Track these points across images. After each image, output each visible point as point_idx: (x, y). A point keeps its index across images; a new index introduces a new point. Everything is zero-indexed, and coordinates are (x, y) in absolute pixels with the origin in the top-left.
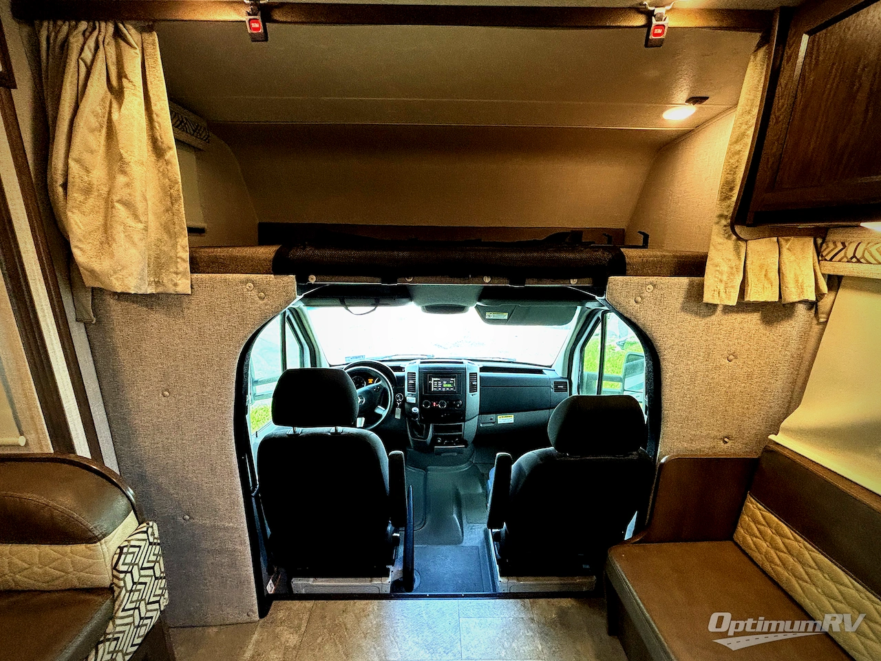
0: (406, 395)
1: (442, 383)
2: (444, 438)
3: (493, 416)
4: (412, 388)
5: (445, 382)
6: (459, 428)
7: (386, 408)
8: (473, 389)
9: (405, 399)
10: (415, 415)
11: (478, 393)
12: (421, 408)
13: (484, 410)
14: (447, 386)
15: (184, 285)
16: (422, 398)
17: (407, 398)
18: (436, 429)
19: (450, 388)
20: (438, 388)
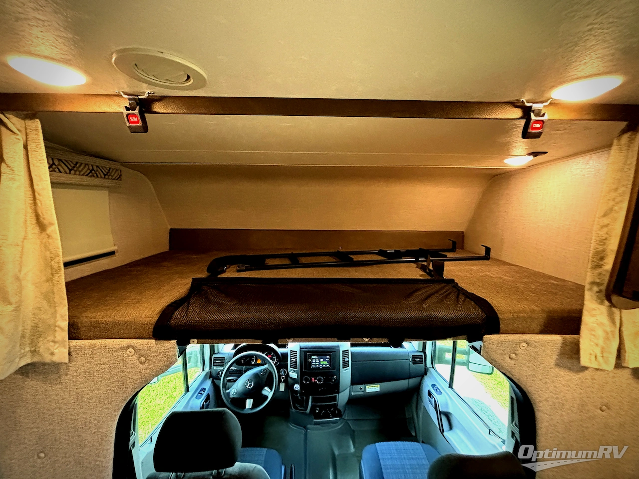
0: (289, 370)
1: (320, 361)
2: (322, 408)
3: (362, 386)
4: (294, 365)
5: (322, 360)
6: (334, 399)
7: (271, 390)
8: (345, 364)
9: (288, 374)
10: (296, 392)
11: (350, 367)
12: (302, 385)
13: (354, 382)
14: (324, 363)
15: (60, 354)
16: (302, 374)
17: (290, 373)
18: (313, 401)
19: (326, 365)
20: (316, 365)
